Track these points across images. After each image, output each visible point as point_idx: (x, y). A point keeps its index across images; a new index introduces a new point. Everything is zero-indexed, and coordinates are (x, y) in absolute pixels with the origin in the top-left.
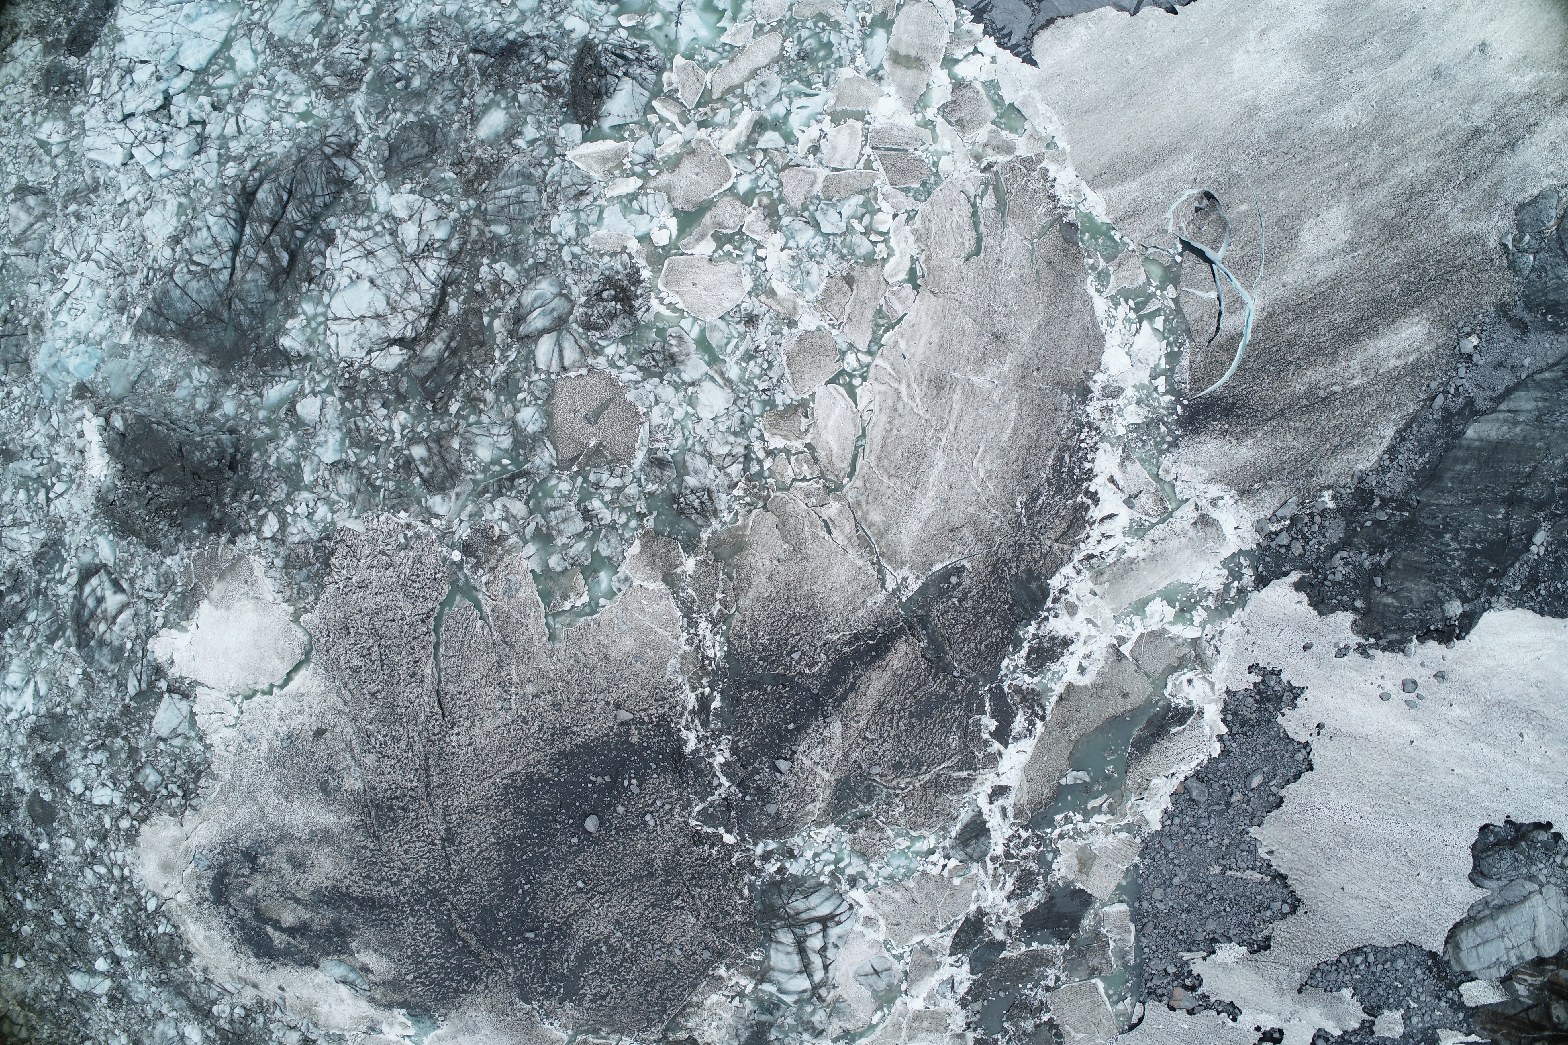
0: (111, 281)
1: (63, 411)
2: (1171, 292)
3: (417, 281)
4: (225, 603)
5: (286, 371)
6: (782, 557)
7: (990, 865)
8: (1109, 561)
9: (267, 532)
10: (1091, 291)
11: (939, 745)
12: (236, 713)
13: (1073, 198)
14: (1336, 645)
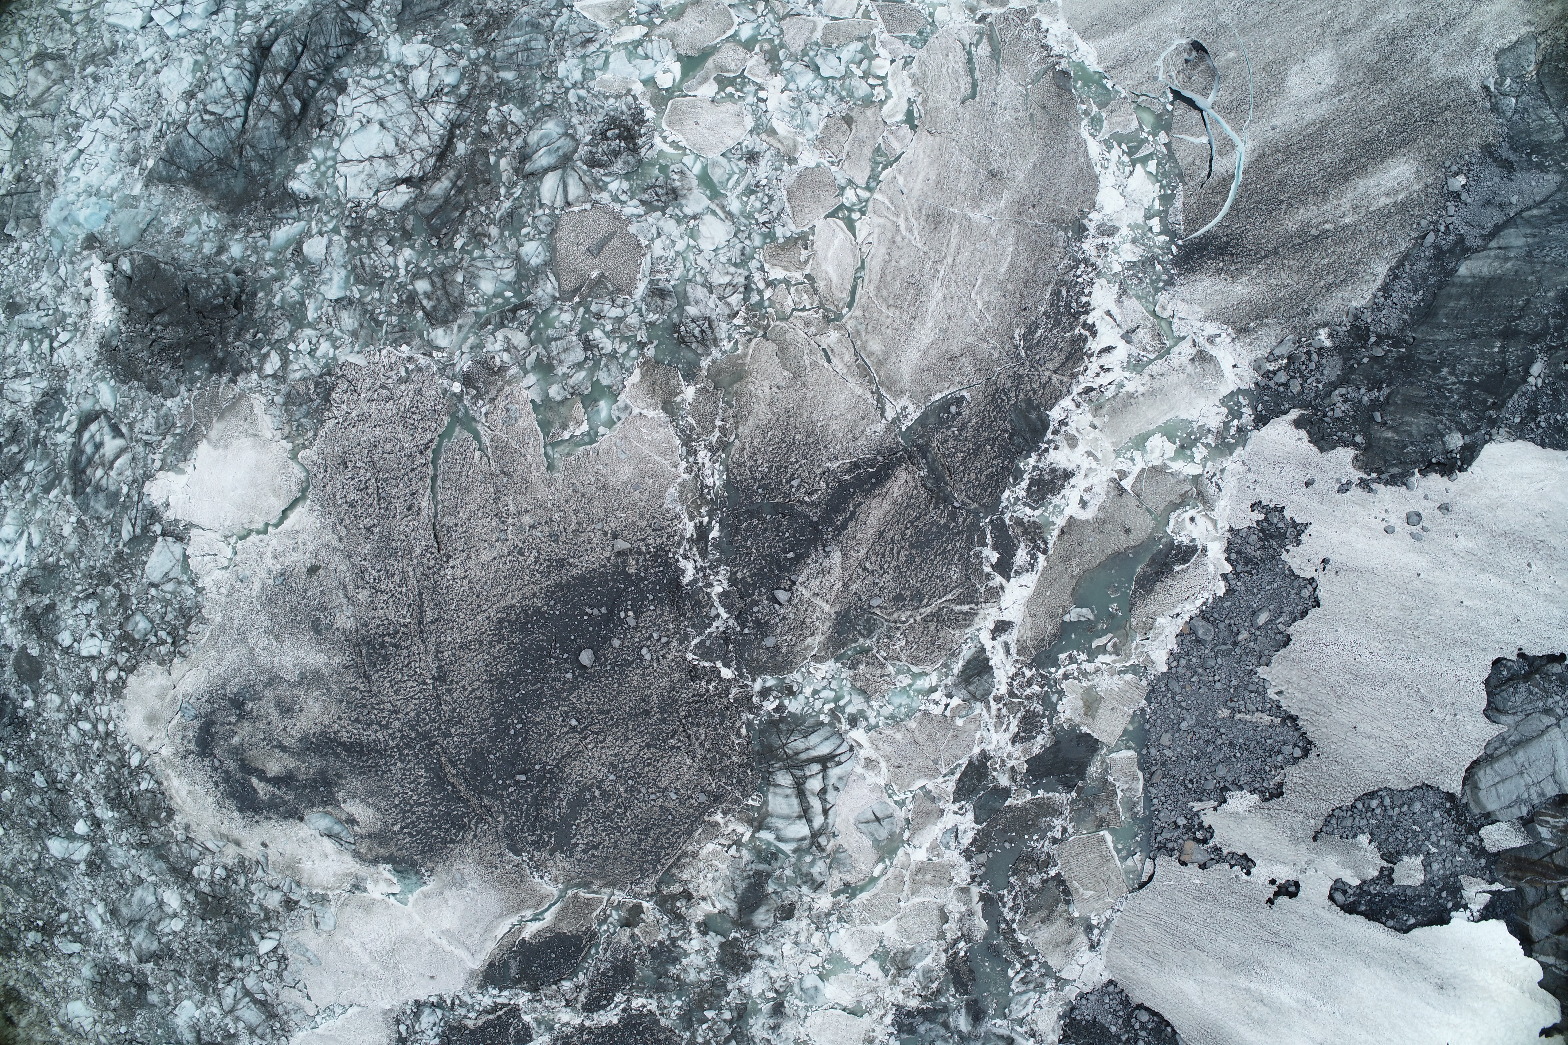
0: (125, 136)
1: (71, 262)
2: (1163, 137)
3: (426, 123)
4: (223, 442)
5: (294, 213)
6: (782, 384)
7: (994, 706)
8: (1108, 394)
9: (269, 369)
10: (1085, 134)
11: (941, 577)
12: (230, 554)
13: (1065, 48)
14: (1338, 480)
